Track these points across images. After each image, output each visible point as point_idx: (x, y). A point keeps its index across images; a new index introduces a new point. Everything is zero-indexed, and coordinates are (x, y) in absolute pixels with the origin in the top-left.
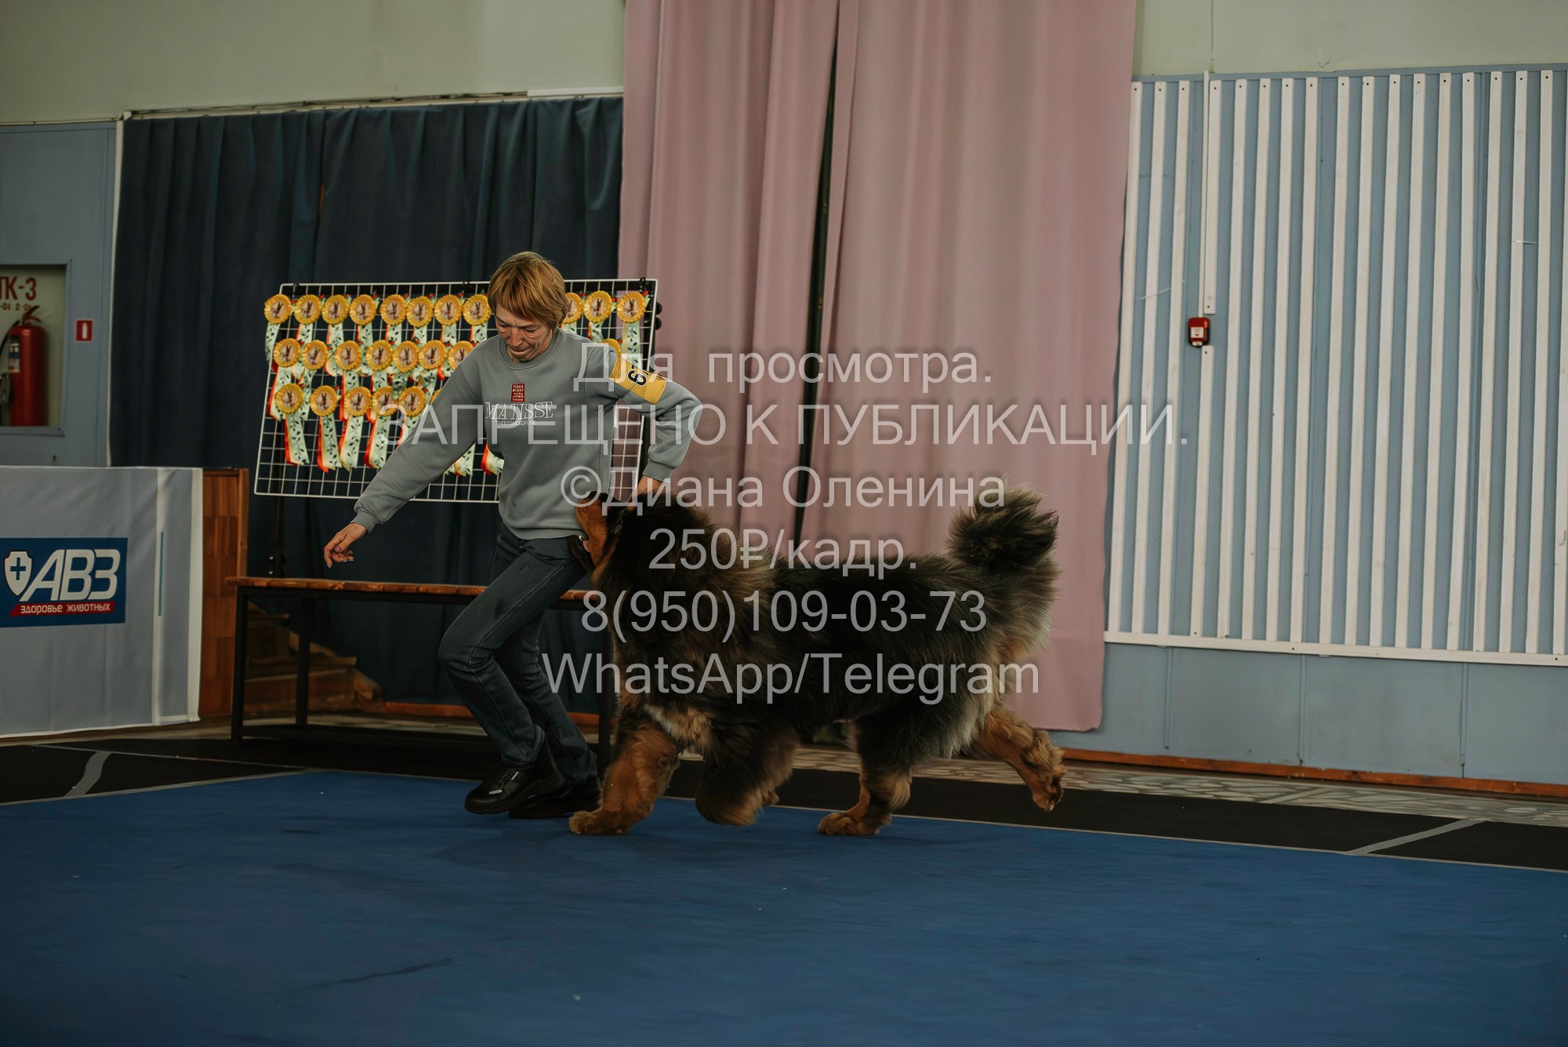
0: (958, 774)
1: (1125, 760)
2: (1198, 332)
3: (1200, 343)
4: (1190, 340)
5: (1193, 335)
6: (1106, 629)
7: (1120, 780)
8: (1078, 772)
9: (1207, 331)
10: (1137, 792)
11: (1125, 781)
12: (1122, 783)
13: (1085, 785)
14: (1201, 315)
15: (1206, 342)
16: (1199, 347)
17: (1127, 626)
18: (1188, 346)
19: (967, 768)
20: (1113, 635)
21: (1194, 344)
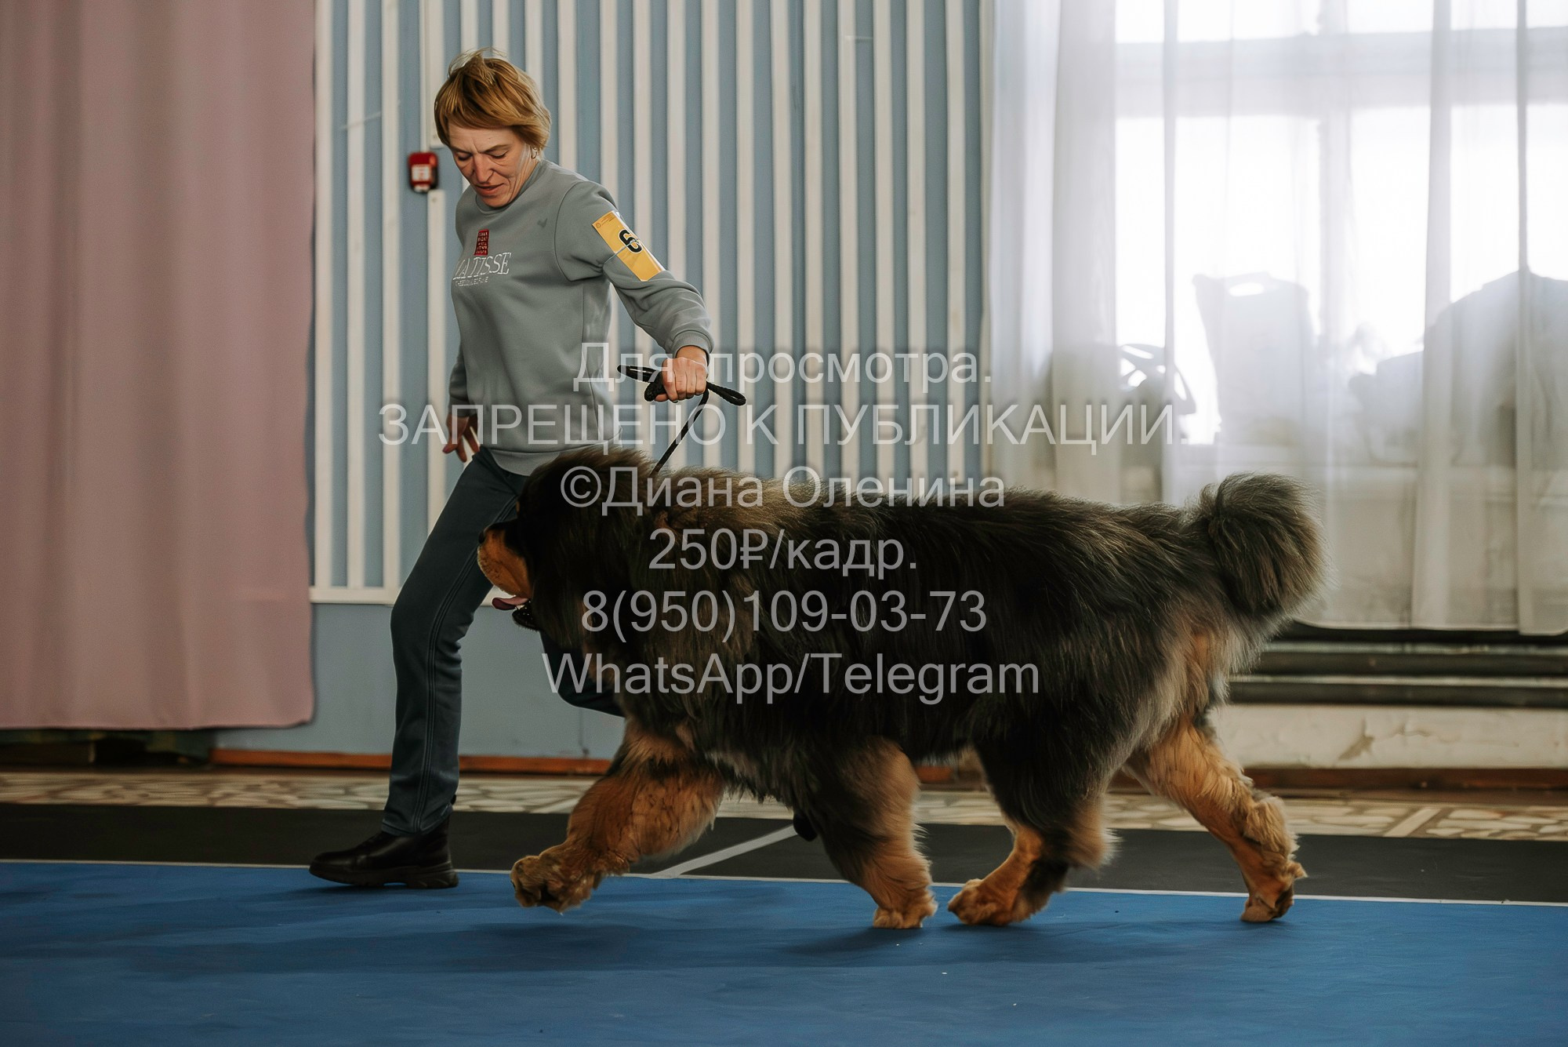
0: (116, 796)
1: (345, 762)
2: (422, 172)
3: (425, 188)
4: (412, 184)
5: (416, 177)
6: (312, 583)
7: (341, 791)
8: (282, 784)
9: (435, 170)
10: (365, 807)
11: (348, 792)
12: (343, 795)
13: (294, 801)
14: (425, 149)
15: (434, 185)
16: (424, 193)
17: (341, 578)
18: (409, 192)
19: (128, 787)
20: (323, 591)
21: (418, 188)
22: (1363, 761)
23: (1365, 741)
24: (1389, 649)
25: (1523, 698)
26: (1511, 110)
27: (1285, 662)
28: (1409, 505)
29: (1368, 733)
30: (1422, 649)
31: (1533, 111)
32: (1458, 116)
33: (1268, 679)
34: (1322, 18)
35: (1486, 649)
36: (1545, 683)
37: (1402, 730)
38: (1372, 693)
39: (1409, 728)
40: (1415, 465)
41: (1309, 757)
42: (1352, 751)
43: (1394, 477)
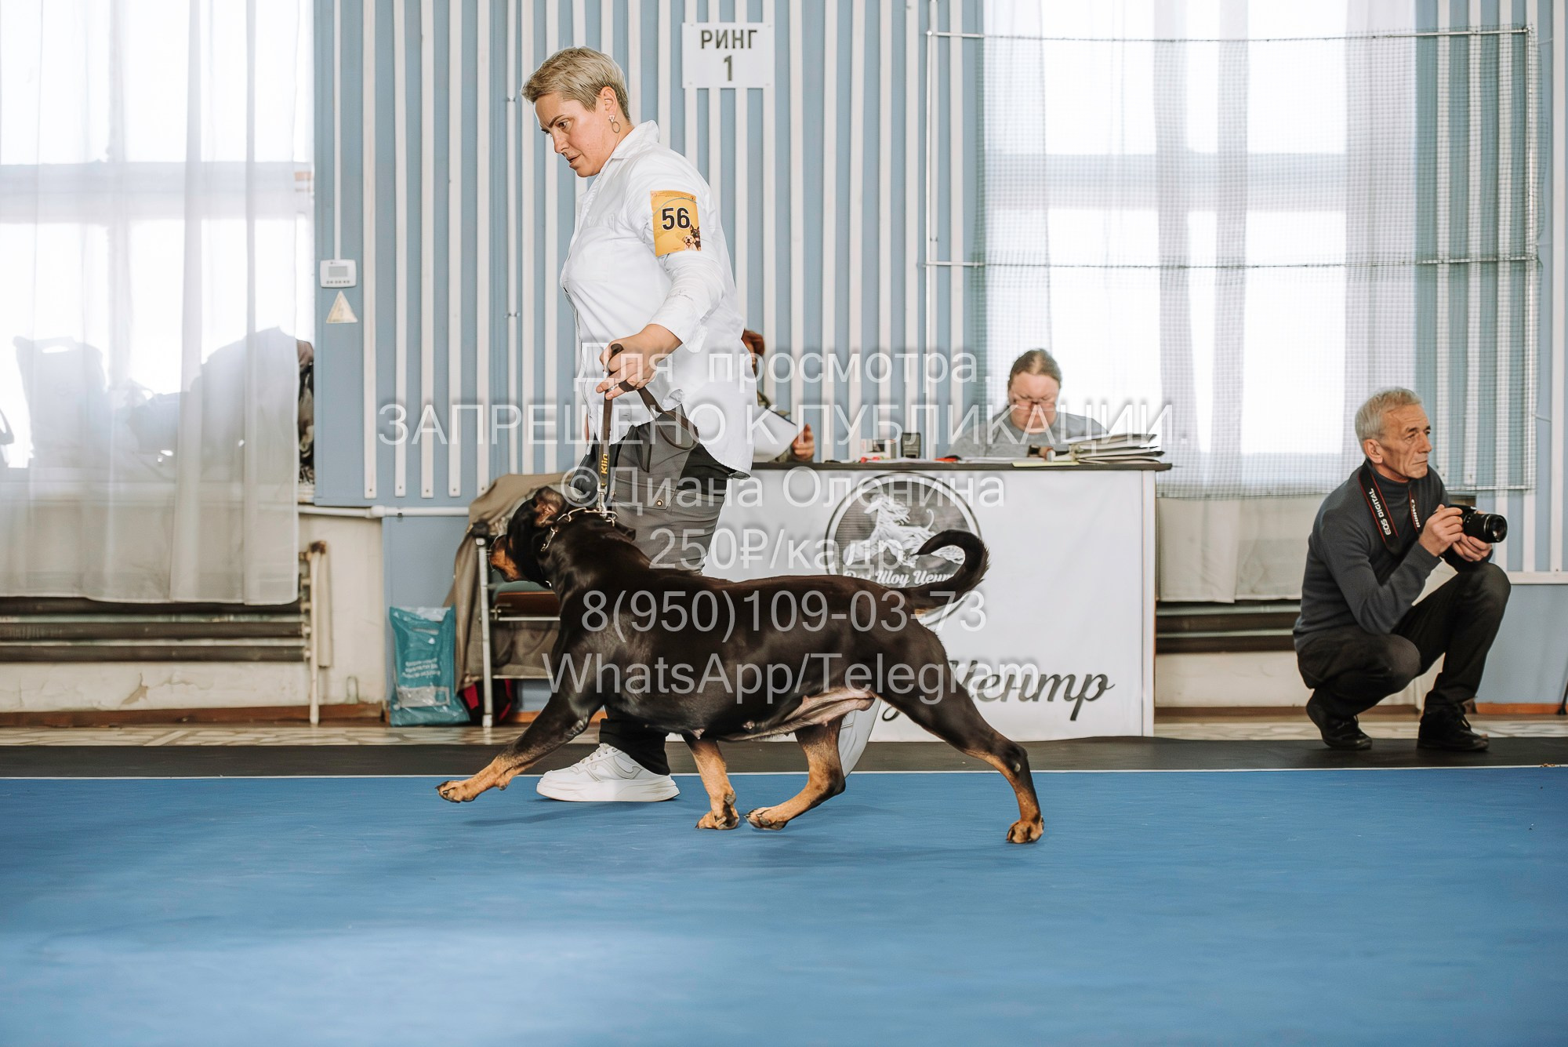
22: (140, 705)
23: (142, 690)
24: (160, 619)
25: (259, 654)
26: (242, 223)
27: (80, 631)
28: (170, 510)
29: (144, 684)
30: (184, 619)
31: (260, 224)
32: (206, 225)
33: (69, 644)
34: (109, 150)
35: (232, 618)
36: (276, 643)
37: (170, 682)
38: (145, 653)
39: (175, 679)
40: (174, 481)
41: (99, 703)
42: (133, 697)
43: (160, 490)
